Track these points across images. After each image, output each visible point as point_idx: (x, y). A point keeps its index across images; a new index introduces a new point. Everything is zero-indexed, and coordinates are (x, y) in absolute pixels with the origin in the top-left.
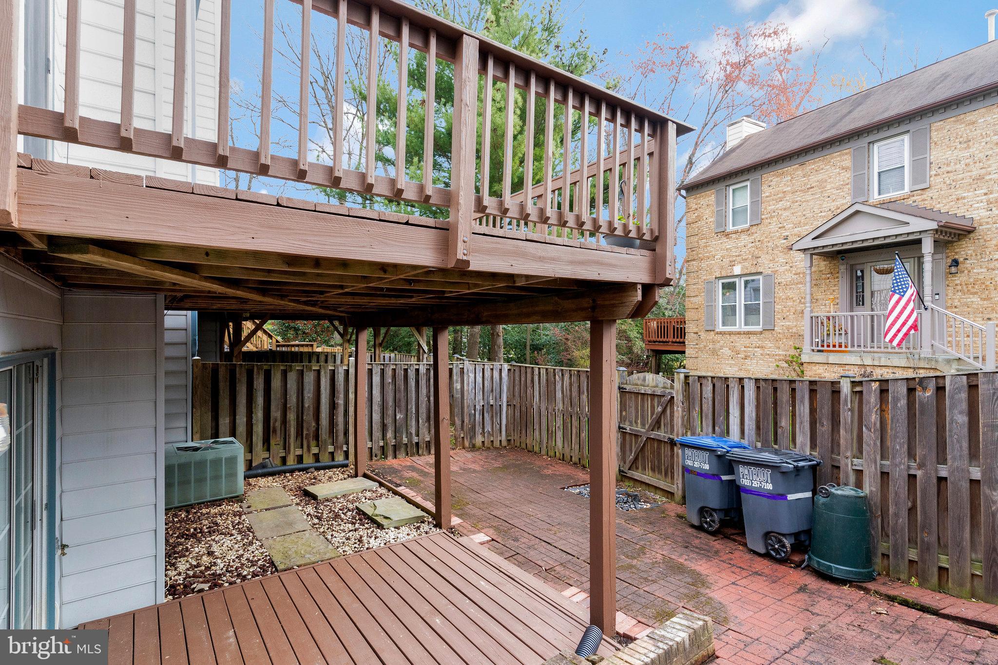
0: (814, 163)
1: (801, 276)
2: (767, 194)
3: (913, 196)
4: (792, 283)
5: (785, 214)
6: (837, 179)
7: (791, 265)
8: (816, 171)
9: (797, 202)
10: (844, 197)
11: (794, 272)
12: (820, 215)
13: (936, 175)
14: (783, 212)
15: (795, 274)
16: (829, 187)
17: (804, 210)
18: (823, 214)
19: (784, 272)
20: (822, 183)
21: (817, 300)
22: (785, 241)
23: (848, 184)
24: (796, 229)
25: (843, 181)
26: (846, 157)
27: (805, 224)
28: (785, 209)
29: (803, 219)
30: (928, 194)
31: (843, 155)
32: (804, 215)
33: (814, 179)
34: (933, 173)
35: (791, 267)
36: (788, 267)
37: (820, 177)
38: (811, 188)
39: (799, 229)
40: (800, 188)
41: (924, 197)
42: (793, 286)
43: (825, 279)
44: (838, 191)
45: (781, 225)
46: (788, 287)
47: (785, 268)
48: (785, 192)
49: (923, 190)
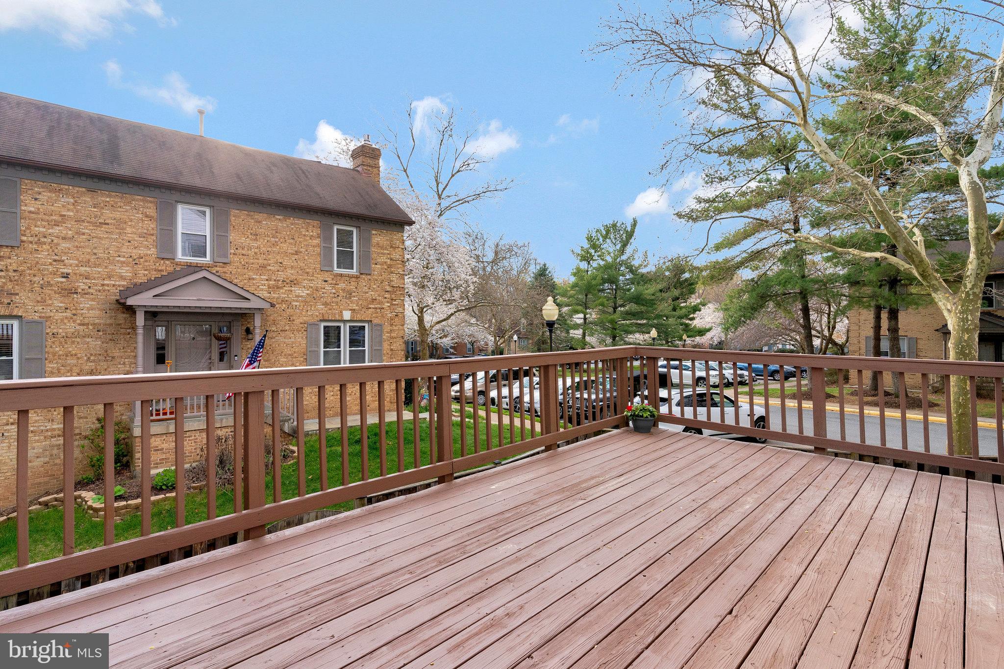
0: (110, 196)
1: (91, 327)
2: (31, 209)
3: (216, 266)
4: (76, 335)
5: (64, 245)
6: (140, 225)
7: (74, 312)
8: (112, 206)
9: (84, 234)
10: (147, 247)
11: (78, 321)
12: (118, 259)
13: (234, 254)
14: (61, 241)
15: (80, 325)
16: (129, 230)
17: (95, 248)
18: (122, 259)
19: (62, 320)
20: (120, 224)
21: (113, 357)
22: (64, 280)
23: (152, 235)
24: (83, 269)
25: (148, 230)
26: (150, 205)
27: (97, 265)
28: (64, 238)
29: (93, 258)
30: (228, 269)
31: (147, 201)
32: (95, 254)
33: (108, 214)
34: (232, 251)
35: (74, 315)
36: (68, 314)
37: (118, 215)
38: (106, 224)
39: (87, 269)
40: (88, 219)
41: (225, 270)
42: (78, 340)
43: (125, 334)
44: (142, 239)
45: (56, 258)
46: (69, 341)
47: (64, 314)
48: (64, 215)
49: (224, 263)
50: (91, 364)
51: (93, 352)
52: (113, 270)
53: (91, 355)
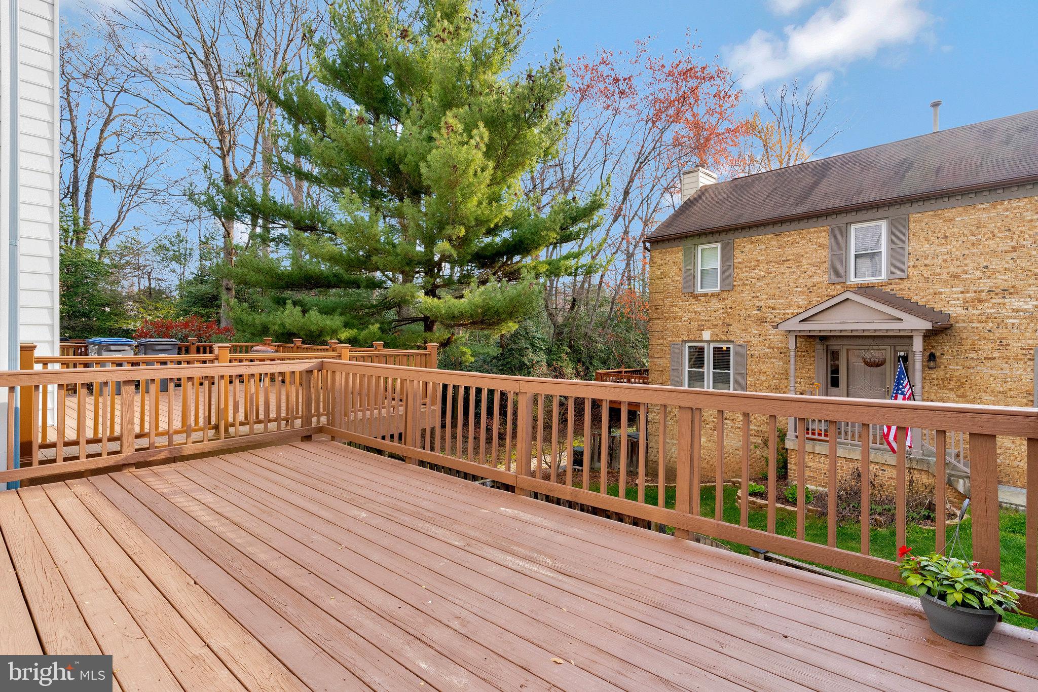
0: (790, 236)
1: (775, 350)
2: (740, 260)
3: (891, 284)
4: (766, 356)
5: (759, 284)
6: (814, 255)
7: (764, 337)
8: (792, 244)
9: (771, 273)
10: (820, 275)
11: (767, 345)
12: (796, 289)
13: (913, 266)
14: (756, 281)
15: (768, 348)
16: (805, 262)
17: (779, 283)
18: (799, 289)
19: (757, 344)
20: (798, 258)
22: (758, 312)
23: (825, 262)
24: (770, 301)
25: (820, 259)
26: (823, 234)
27: (780, 297)
28: (759, 279)
29: (777, 292)
30: (906, 284)
31: (820, 232)
32: (779, 288)
33: (789, 252)
34: (911, 264)
35: (765, 340)
36: (761, 339)
37: (795, 251)
38: (787, 260)
39: (774, 301)
40: (775, 259)
41: (902, 286)
42: (767, 360)
43: (800, 356)
44: (815, 268)
45: (754, 295)
46: (761, 360)
47: (759, 339)
48: (759, 260)
49: (901, 279)
50: (775, 381)
51: (777, 371)
52: (792, 300)
53: (776, 373)
